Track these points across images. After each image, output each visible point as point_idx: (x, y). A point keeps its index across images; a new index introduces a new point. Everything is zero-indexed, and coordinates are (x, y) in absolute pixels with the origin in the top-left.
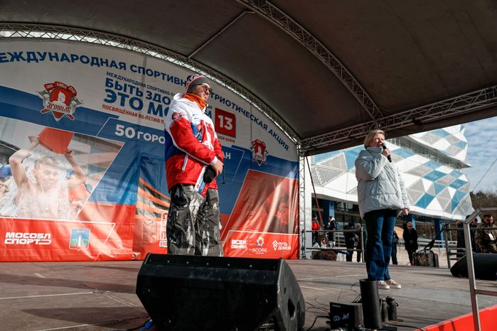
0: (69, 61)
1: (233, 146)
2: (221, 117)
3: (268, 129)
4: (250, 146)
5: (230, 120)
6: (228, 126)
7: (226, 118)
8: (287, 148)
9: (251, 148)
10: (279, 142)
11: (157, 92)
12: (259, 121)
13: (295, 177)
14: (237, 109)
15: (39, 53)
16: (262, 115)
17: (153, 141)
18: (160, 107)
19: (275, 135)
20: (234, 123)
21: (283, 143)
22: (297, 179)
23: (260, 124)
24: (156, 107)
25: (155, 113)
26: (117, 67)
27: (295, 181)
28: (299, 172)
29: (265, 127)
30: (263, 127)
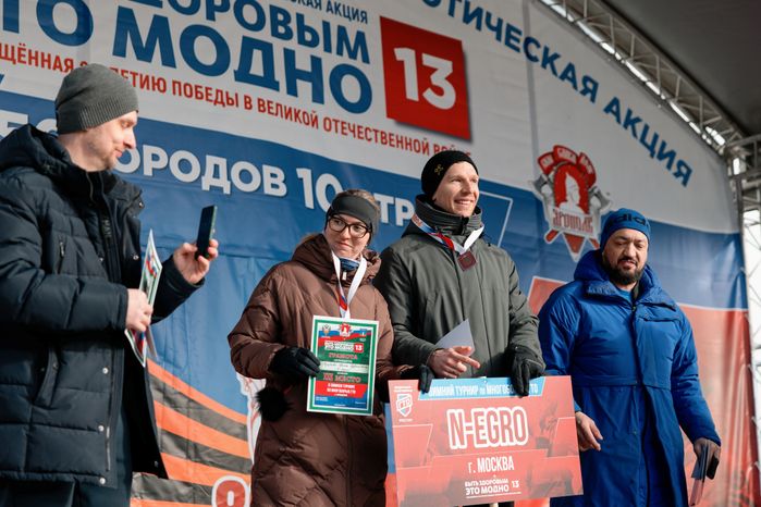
2: (405, 55)
3: (604, 98)
4: (534, 178)
5: (442, 68)
6: (439, 91)
7: (428, 60)
8: (684, 174)
9: (539, 184)
10: (651, 148)
12: (560, 65)
13: (732, 304)
14: (467, 19)
16: (570, 37)
17: (148, 172)
18: (160, 25)
19: (630, 122)
20: (459, 79)
21: (666, 155)
22: (738, 310)
23: (569, 74)
24: (144, 28)
25: (144, 54)
27: (731, 316)
28: (743, 276)
29: (590, 89)
30: (581, 87)
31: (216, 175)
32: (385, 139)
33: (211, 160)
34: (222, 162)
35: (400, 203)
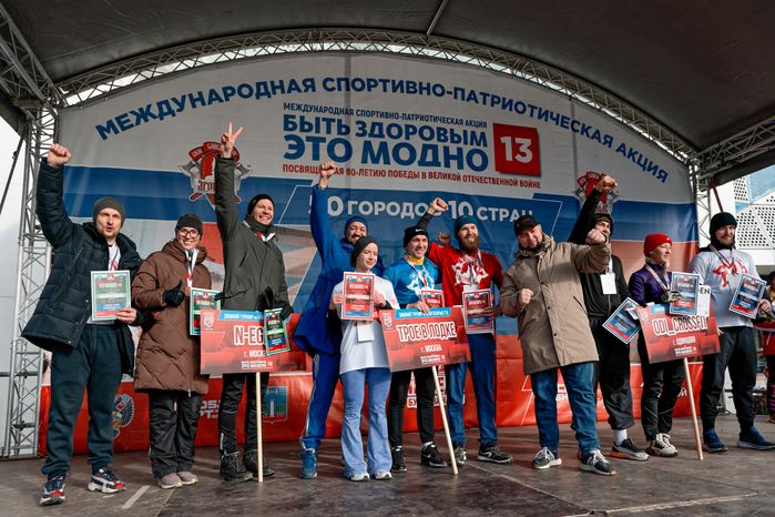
0: (221, 101)
1: (536, 195)
2: (507, 140)
3: (616, 145)
4: (574, 190)
5: (526, 143)
6: (524, 155)
7: (518, 140)
8: (663, 176)
9: (577, 192)
10: (644, 166)
11: (376, 119)
12: (591, 132)
13: (690, 239)
14: (540, 117)
15: (174, 100)
16: (598, 117)
17: (376, 213)
18: (383, 146)
19: (632, 154)
21: (652, 168)
22: (693, 242)
23: (597, 136)
24: (376, 148)
25: (375, 161)
26: (300, 91)
27: (688, 246)
28: (696, 224)
29: (608, 141)
30: (603, 141)
31: (408, 211)
32: (495, 181)
33: (405, 205)
34: (411, 205)
35: (502, 210)
